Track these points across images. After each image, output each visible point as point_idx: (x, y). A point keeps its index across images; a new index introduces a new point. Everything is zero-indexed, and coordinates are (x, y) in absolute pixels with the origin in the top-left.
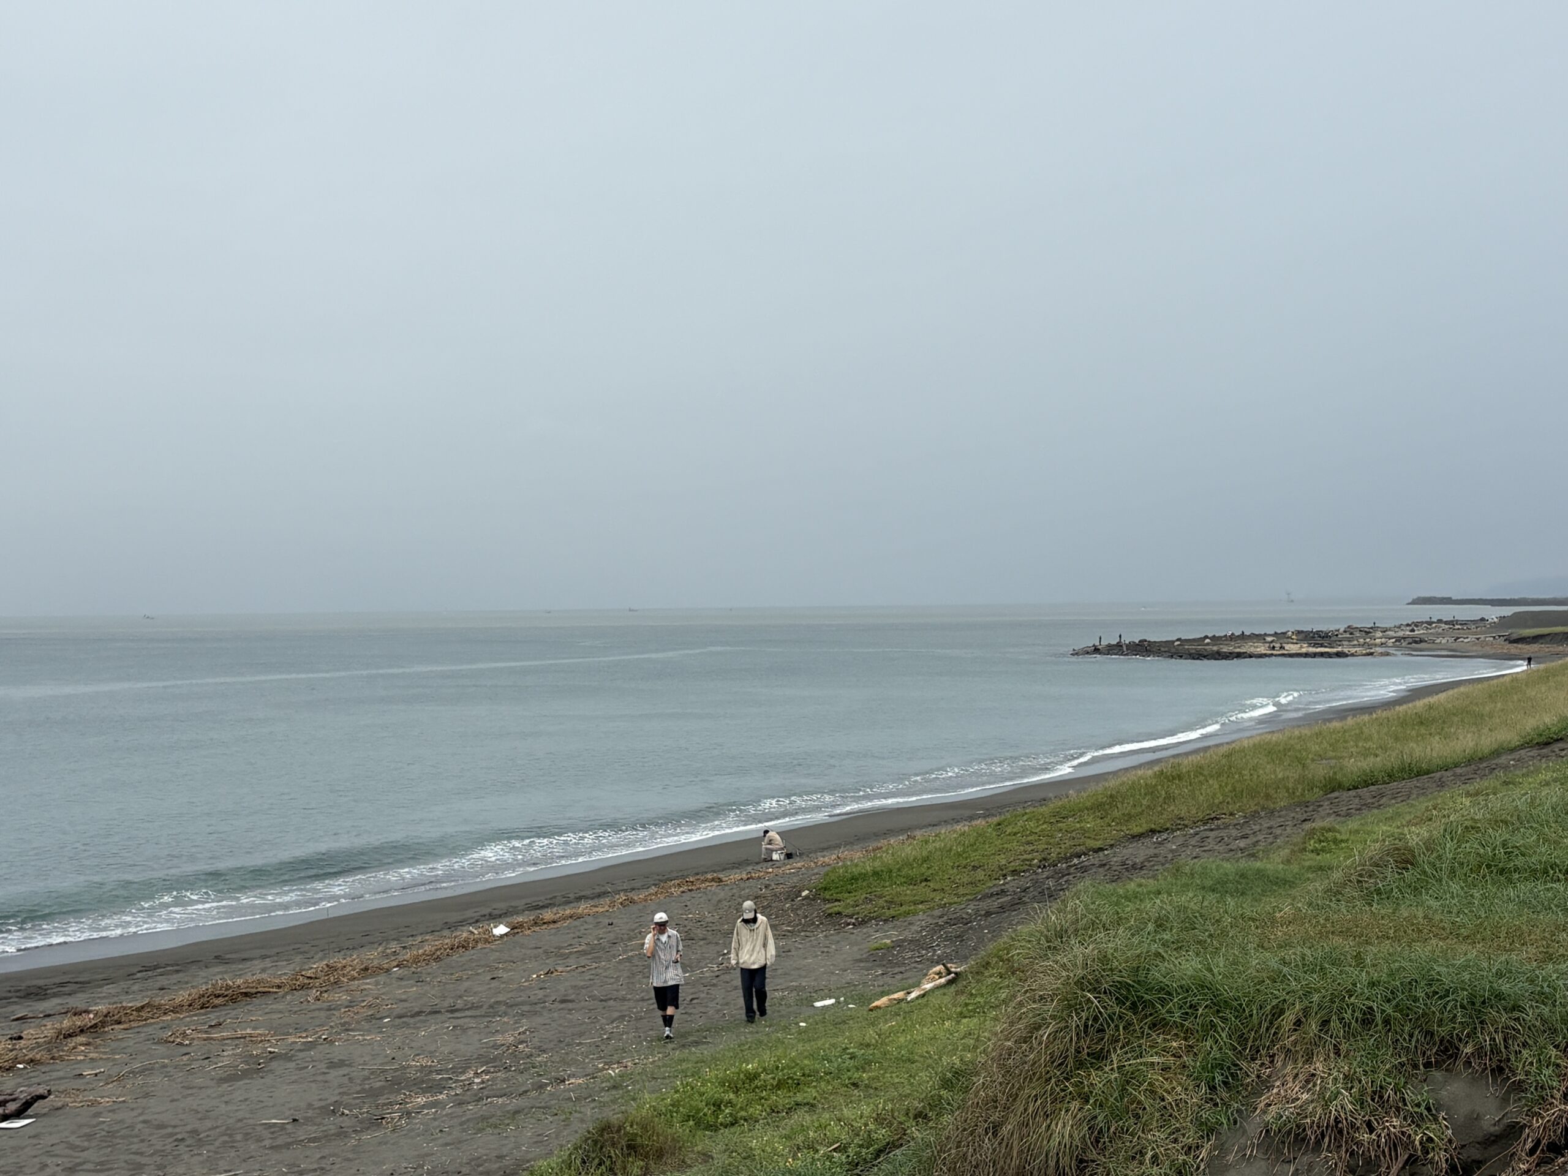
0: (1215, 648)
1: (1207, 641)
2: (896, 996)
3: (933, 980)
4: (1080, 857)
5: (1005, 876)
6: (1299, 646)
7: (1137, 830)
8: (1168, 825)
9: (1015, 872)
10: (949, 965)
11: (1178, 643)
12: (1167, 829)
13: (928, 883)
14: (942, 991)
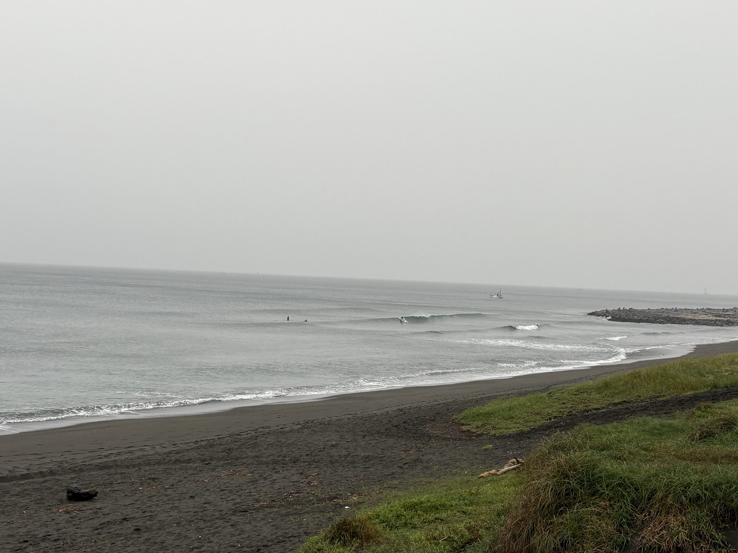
0: (666, 315)
1: (663, 310)
2: (491, 472)
3: (511, 465)
4: (588, 412)
5: (550, 419)
6: (708, 316)
7: (616, 401)
8: (633, 400)
9: (555, 417)
10: (519, 459)
11: (648, 311)
12: (632, 401)
13: (513, 419)
14: (514, 471)
